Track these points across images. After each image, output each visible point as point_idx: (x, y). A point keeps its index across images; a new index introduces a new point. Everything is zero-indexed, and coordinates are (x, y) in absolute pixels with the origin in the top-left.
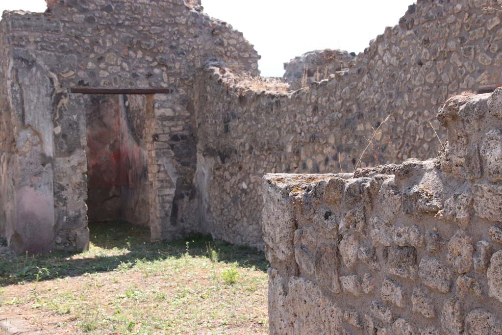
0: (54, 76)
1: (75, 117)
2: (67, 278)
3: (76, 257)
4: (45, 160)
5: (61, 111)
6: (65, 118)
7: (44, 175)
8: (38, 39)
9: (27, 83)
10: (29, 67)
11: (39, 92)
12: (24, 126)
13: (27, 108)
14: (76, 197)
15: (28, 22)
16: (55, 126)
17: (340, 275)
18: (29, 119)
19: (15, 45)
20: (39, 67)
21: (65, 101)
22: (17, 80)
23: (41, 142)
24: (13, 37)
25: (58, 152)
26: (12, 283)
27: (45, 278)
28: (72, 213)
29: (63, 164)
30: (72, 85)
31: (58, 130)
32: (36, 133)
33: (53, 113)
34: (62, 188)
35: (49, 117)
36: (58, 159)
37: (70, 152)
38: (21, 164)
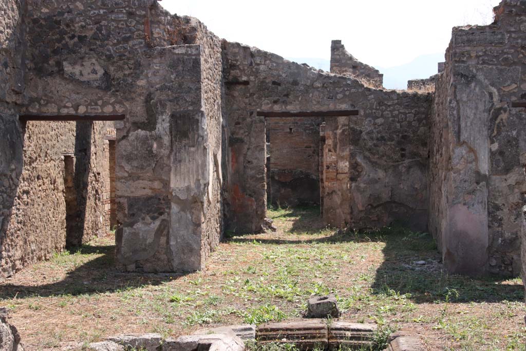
0: (494, 90)
1: (514, 133)
2: (483, 303)
3: (504, 283)
4: (480, 178)
5: (499, 127)
6: (503, 134)
7: (478, 194)
8: (481, 54)
9: (465, 99)
10: (468, 83)
11: (477, 108)
12: (460, 143)
13: (463, 125)
14: (513, 217)
15: (471, 37)
16: (492, 142)
18: (464, 136)
19: (456, 61)
20: (479, 82)
21: (504, 116)
22: (455, 97)
23: (476, 159)
24: (455, 53)
25: (494, 170)
28: (507, 235)
29: (498, 182)
30: (514, 99)
31: (495, 147)
32: (471, 150)
33: (490, 129)
34: (497, 208)
35: (486, 133)
36: (494, 177)
37: (507, 170)
38: (455, 181)
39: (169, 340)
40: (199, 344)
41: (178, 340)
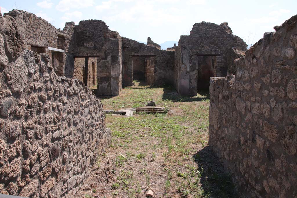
0: (191, 51)
1: (195, 62)
2: (189, 102)
3: (193, 97)
4: (187, 72)
5: (192, 60)
6: (193, 62)
7: (187, 76)
8: (187, 42)
9: (184, 53)
10: (185, 49)
11: (187, 55)
12: (183, 64)
13: (184, 59)
14: (194, 82)
15: (185, 38)
16: (190, 64)
17: (219, 102)
18: (184, 62)
19: (182, 44)
20: (187, 49)
21: (193, 57)
22: (182, 52)
23: (186, 68)
24: (182, 42)
25: (190, 70)
26: (176, 102)
27: (182, 101)
28: (193, 86)
29: (191, 73)
30: (195, 53)
31: (191, 65)
32: (185, 66)
33: (190, 60)
34: (191, 80)
35: (189, 61)
36: (190, 72)
37: (193, 71)
38: (181, 73)
39: (116, 111)
40: (123, 112)
41: (118, 111)
